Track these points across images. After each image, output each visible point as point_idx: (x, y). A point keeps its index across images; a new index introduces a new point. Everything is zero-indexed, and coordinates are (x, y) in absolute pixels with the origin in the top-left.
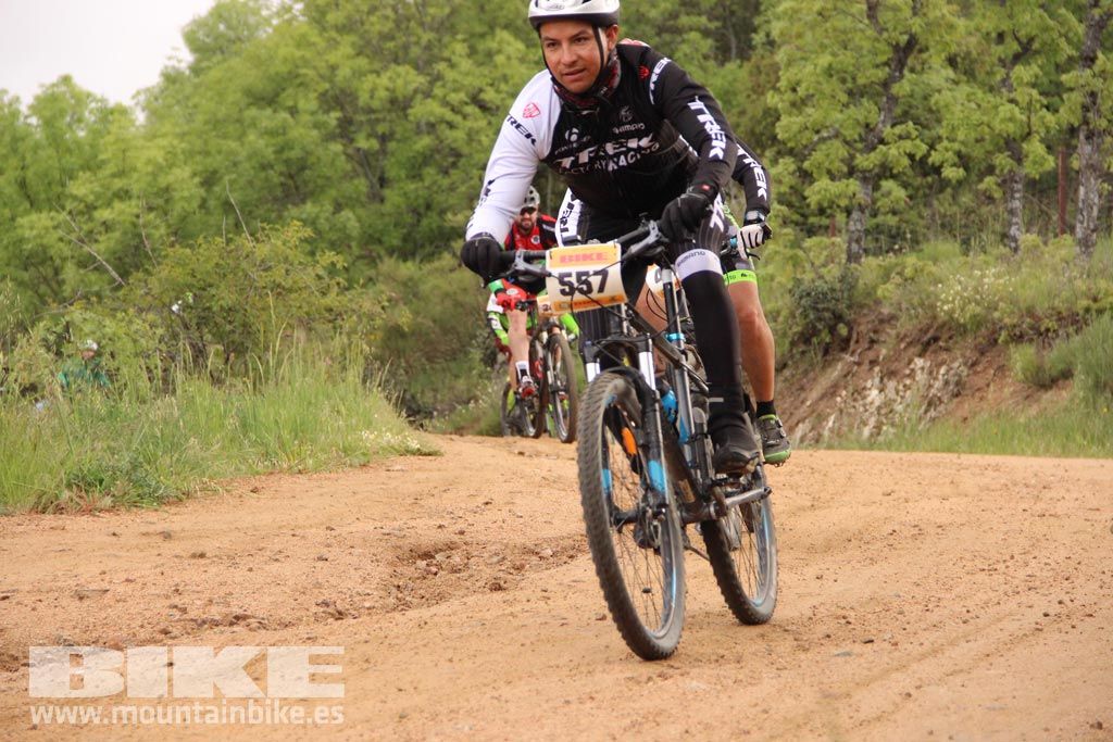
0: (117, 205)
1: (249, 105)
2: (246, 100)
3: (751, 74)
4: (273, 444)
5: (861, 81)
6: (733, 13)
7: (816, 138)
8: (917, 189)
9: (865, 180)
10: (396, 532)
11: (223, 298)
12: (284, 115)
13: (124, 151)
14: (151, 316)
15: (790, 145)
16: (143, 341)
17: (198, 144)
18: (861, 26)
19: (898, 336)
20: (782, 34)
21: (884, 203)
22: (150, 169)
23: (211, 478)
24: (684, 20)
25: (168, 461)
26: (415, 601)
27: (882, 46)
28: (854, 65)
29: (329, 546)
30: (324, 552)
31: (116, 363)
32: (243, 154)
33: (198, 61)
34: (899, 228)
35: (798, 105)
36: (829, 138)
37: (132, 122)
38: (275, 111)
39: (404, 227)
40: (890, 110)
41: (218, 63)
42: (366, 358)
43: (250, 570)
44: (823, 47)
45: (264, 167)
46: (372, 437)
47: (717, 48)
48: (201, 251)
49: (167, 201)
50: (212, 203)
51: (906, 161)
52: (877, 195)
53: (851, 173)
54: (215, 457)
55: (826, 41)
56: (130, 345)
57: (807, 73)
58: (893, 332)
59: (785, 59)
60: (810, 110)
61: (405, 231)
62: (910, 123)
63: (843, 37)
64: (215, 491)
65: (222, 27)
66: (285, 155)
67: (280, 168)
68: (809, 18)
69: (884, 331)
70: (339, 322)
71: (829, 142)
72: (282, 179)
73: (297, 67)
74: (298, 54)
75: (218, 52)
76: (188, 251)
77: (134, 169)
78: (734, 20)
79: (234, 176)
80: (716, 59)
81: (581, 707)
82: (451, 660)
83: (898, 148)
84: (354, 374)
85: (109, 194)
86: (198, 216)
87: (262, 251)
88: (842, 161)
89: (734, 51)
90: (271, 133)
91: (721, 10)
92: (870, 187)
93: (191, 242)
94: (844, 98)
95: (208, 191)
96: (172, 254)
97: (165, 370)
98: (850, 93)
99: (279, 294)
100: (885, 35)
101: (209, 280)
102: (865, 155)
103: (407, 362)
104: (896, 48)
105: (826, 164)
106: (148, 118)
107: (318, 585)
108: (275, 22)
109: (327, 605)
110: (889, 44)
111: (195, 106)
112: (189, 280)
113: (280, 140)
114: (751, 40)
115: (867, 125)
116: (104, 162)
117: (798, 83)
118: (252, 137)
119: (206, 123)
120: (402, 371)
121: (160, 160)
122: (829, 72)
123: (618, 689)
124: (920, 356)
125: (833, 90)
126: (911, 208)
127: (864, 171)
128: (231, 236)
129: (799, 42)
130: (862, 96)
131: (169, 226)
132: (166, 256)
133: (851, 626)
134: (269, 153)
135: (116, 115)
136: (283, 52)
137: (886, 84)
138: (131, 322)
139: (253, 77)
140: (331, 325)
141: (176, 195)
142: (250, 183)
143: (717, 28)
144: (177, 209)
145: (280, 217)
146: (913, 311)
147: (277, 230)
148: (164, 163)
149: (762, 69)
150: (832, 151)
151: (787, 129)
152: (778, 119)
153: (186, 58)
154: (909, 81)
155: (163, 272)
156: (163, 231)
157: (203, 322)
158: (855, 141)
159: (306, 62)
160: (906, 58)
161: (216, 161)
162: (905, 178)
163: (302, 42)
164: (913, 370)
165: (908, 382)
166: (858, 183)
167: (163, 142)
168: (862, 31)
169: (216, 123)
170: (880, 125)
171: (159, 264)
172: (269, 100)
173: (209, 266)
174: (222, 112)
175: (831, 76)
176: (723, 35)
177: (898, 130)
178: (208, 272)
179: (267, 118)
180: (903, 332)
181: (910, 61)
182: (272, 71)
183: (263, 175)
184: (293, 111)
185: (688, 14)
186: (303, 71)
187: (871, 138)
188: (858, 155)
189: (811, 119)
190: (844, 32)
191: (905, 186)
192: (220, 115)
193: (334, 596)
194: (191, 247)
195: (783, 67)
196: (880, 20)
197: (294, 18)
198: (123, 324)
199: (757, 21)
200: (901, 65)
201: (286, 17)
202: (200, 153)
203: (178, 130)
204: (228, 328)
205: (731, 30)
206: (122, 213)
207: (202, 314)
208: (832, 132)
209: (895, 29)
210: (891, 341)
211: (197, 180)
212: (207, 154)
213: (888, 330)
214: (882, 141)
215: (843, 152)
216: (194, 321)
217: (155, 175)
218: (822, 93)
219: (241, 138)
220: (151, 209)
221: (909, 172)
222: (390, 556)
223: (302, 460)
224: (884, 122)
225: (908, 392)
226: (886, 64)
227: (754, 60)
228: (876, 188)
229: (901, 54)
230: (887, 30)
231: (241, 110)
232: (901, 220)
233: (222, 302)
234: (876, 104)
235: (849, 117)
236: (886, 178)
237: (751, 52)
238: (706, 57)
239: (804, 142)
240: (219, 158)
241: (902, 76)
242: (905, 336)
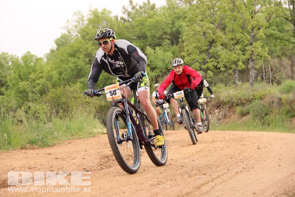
0: (40, 79)
1: (69, 57)
2: (68, 56)
3: (179, 48)
4: (74, 133)
5: (202, 49)
6: (174, 35)
7: (193, 62)
8: (215, 73)
9: (204, 71)
10: (100, 152)
11: (63, 100)
12: (77, 59)
13: (42, 68)
14: (47, 104)
15: (187, 63)
16: (45, 110)
17: (58, 65)
18: (202, 37)
19: (211, 105)
20: (185, 39)
21: (208, 76)
22: (47, 71)
23: (60, 141)
24: (164, 36)
25: (50, 137)
26: (105, 168)
27: (206, 41)
28: (201, 46)
29: (85, 156)
30: (84, 157)
31: (39, 115)
32: (68, 67)
33: (58, 47)
34: (211, 81)
35: (189, 55)
36: (196, 62)
37: (43, 61)
38: (75, 58)
39: (103, 83)
40: (209, 56)
41: (62, 48)
42: (95, 113)
43: (68, 161)
44: (194, 42)
45: (72, 71)
46: (96, 130)
47: (171, 42)
48: (58, 90)
49: (51, 78)
50: (61, 79)
51: (212, 67)
52: (207, 74)
53: (201, 69)
54: (61, 136)
55: (195, 41)
56: (42, 111)
57: (191, 48)
58: (211, 104)
59: (186, 45)
60: (192, 56)
61: (103, 84)
62: (213, 58)
63: (198, 40)
64: (61, 144)
65: (63, 40)
66: (77, 68)
67: (76, 71)
68: (191, 36)
69: (209, 104)
70: (89, 105)
71: (196, 63)
72: (76, 73)
73: (79, 48)
74: (79, 45)
75: (62, 46)
76: (55, 90)
77: (44, 72)
78: (175, 36)
79: (66, 73)
80: (171, 45)
81: (141, 192)
82: (111, 182)
83: (211, 64)
84: (92, 116)
85: (38, 77)
86: (58, 81)
87: (71, 89)
88: (199, 67)
89: (175, 43)
90: (74, 63)
91: (172, 34)
92: (205, 72)
93: (56, 88)
94: (199, 53)
95: (60, 76)
96: (51, 90)
97: (50, 116)
98: (200, 52)
99: (75, 99)
100: (207, 39)
101: (60, 96)
102: (204, 66)
103: (104, 113)
104: (210, 42)
105: (195, 68)
106: (47, 60)
107: (83, 165)
108: (74, 39)
109: (85, 169)
110: (208, 41)
111: (57, 57)
112: (55, 96)
113: (76, 64)
114: (179, 40)
115: (204, 59)
116: (37, 70)
117: (189, 50)
118: (70, 64)
119: (60, 61)
120: (103, 115)
121: (50, 69)
122: (195, 47)
123: (149, 187)
124: (217, 109)
125: (196, 51)
126: (214, 77)
127: (203, 69)
128: (64, 86)
129: (189, 41)
130: (203, 52)
131: (52, 84)
132: (50, 91)
133: (201, 172)
134: (74, 67)
135: (40, 60)
136: (76, 45)
137: (208, 50)
138: (42, 106)
139: (70, 51)
140: (87, 105)
141: (53, 77)
142: (69, 74)
143: (171, 38)
144: (54, 80)
145: (76, 81)
146: (215, 100)
147: (75, 85)
148: (50, 70)
149: (181, 47)
150: (197, 65)
151: (186, 60)
152: (184, 58)
153: (55, 47)
154: (213, 49)
155: (50, 94)
156: (50, 85)
157: (59, 105)
158: (201, 63)
159: (81, 47)
160: (212, 44)
161: (62, 69)
162: (212, 70)
163: (80, 43)
164: (215, 112)
165: (214, 115)
166: (202, 72)
167: (50, 66)
168: (202, 38)
169: (62, 61)
170: (207, 59)
171: (49, 93)
172: (73, 55)
173: (60, 93)
174: (63, 58)
175: (196, 48)
176: (172, 40)
177: (211, 60)
178: (59, 94)
179: (73, 60)
180: (213, 104)
181: (213, 45)
182: (74, 49)
183: (72, 72)
184: (79, 58)
185: (165, 35)
186: (80, 49)
187: (205, 62)
188: (202, 65)
189: (192, 58)
190: (198, 39)
191: (213, 72)
192: (63, 59)
193: (86, 167)
194: (56, 89)
195: (185, 46)
196: (206, 36)
197: (79, 38)
198: (41, 106)
199: (180, 36)
200: (211, 46)
201: (77, 37)
202: (58, 68)
203: (53, 63)
204: (64, 106)
205: (174, 38)
206: (41, 81)
207: (58, 104)
208: (196, 60)
209: (209, 38)
210: (210, 106)
211: (58, 74)
212: (60, 68)
213: (210, 104)
214: (207, 62)
215: (199, 65)
216: (57, 105)
217: (48, 73)
218: (194, 52)
219: (67, 64)
220: (48, 80)
221: (213, 69)
222: (99, 157)
223: (80, 136)
224: (207, 58)
225: (214, 117)
226: (208, 45)
227: (179, 45)
228: (206, 72)
229: (211, 43)
230: (208, 38)
231: (67, 58)
232: (212, 79)
233: (63, 101)
234: (206, 54)
235: (200, 57)
236: (209, 70)
237: (178, 43)
238: (169, 45)
239: (190, 63)
240: (63, 69)
241: (211, 48)
242: (213, 105)
